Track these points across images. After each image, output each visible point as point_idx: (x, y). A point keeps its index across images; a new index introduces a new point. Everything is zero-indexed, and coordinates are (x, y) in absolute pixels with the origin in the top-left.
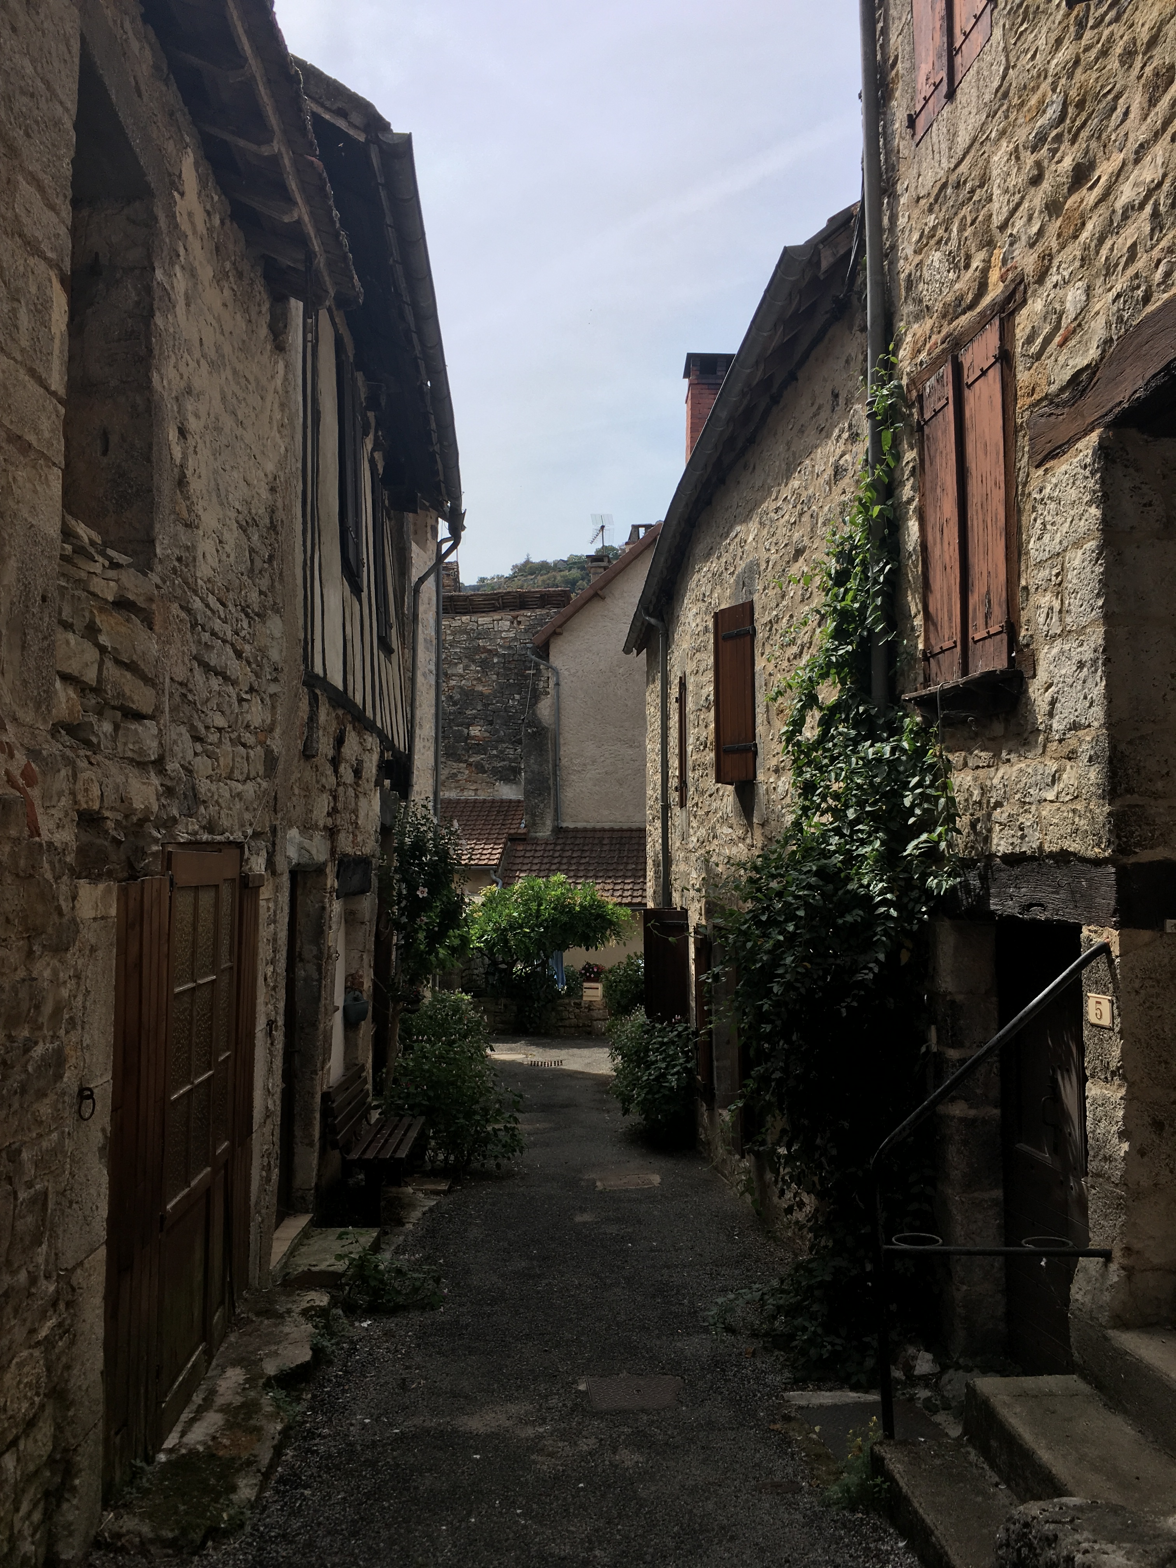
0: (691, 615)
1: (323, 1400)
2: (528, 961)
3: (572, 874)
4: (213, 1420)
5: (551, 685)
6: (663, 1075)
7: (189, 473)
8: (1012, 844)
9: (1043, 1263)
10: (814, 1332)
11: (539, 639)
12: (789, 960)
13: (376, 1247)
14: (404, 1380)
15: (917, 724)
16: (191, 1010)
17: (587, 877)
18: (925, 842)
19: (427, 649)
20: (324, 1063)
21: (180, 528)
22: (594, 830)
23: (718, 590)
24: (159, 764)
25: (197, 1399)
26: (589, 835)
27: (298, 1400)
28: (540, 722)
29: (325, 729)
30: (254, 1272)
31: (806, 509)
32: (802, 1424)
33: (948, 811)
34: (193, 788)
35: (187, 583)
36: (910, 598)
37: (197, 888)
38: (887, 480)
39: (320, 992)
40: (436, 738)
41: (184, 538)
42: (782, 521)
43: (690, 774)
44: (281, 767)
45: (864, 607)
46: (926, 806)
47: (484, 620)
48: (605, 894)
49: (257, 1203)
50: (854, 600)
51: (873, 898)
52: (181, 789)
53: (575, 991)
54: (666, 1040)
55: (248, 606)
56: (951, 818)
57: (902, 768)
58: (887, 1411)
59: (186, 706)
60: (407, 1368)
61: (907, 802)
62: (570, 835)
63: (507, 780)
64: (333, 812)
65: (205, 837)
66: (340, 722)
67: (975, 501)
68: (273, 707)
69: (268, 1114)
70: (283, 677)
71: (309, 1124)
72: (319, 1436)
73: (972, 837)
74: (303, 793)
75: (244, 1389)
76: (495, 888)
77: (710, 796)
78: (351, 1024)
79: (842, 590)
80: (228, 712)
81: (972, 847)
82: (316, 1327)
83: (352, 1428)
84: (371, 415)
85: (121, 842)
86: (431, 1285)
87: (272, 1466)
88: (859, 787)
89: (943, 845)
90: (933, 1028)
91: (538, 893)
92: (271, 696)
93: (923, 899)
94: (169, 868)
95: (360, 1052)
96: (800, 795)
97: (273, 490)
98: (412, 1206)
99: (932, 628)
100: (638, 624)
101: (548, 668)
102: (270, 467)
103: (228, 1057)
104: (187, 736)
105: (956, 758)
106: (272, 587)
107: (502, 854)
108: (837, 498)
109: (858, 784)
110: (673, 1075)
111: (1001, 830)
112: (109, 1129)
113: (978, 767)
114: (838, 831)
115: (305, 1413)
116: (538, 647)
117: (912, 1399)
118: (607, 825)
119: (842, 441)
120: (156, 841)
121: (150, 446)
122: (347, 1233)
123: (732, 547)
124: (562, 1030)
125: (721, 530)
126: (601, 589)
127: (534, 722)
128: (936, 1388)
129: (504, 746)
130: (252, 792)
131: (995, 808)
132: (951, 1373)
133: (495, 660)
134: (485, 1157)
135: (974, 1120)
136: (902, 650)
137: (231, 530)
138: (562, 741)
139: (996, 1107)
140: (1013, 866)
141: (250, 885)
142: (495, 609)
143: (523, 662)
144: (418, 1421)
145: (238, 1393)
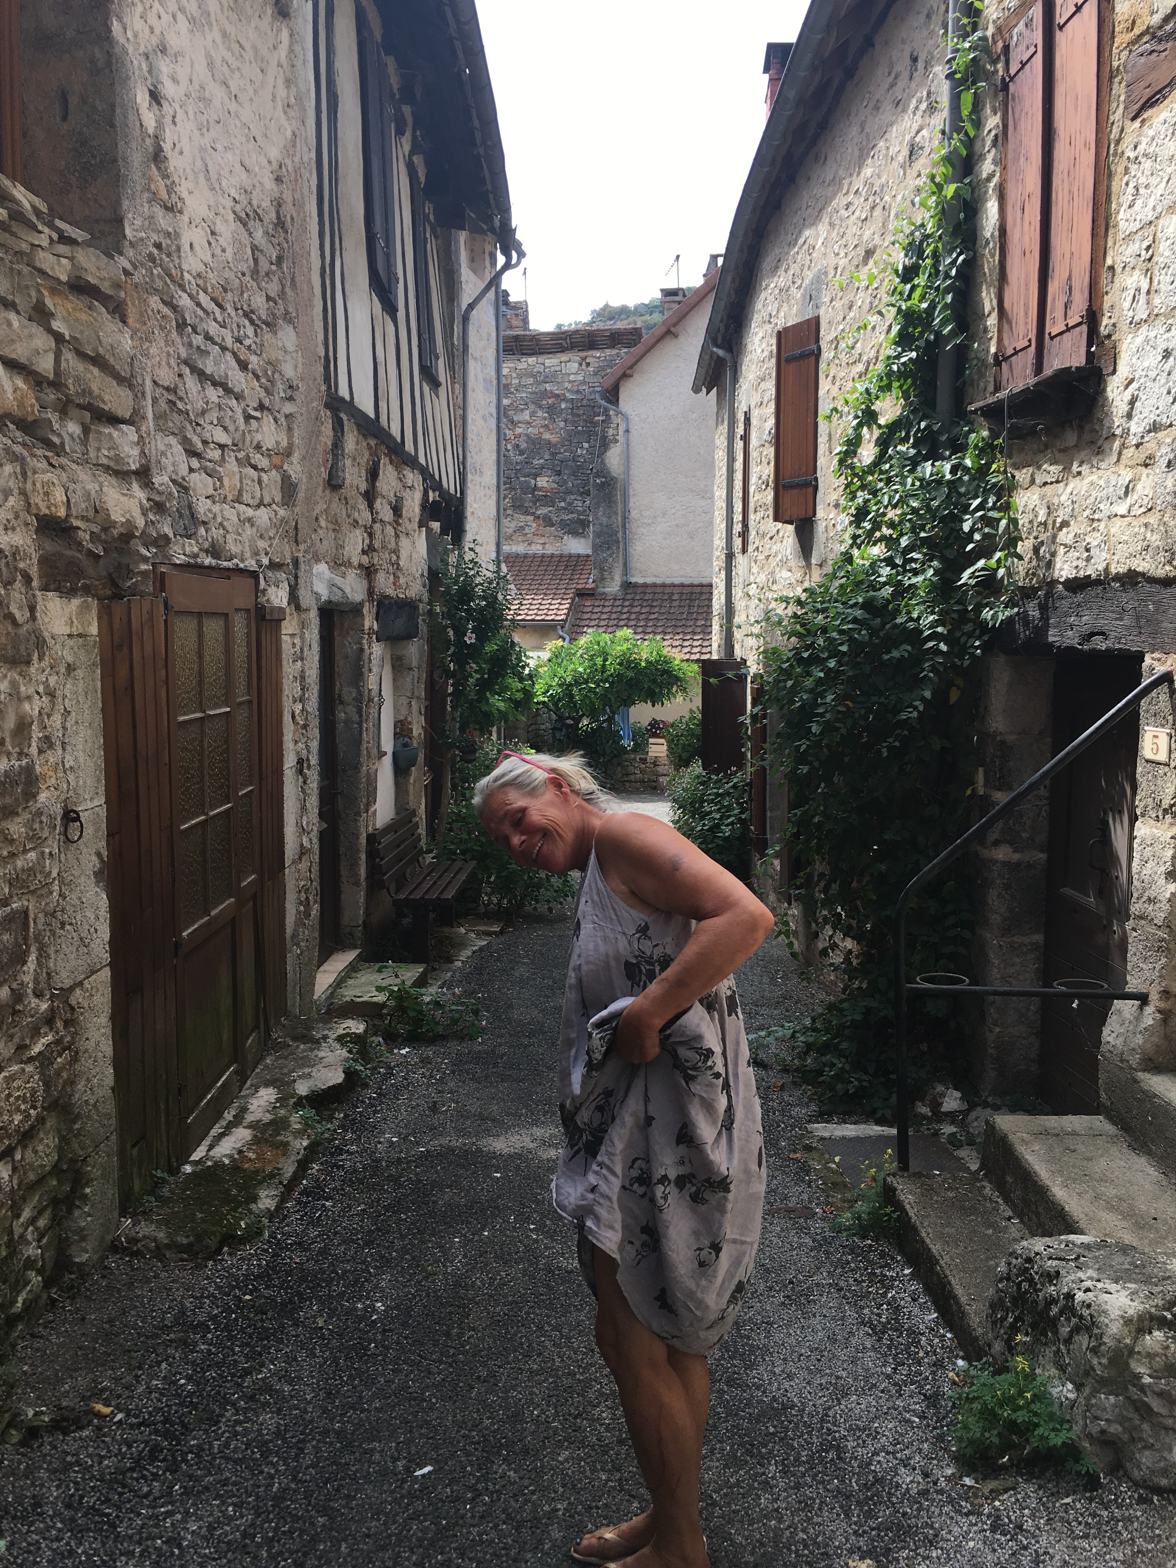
0: (757, 340)
1: (354, 1120)
2: (593, 714)
3: (640, 630)
4: (242, 1135)
5: (621, 432)
6: (717, 826)
7: (167, 146)
8: (1077, 567)
9: (1074, 1005)
10: (842, 1068)
11: (609, 382)
12: (830, 698)
13: (421, 982)
14: (435, 1103)
15: (983, 439)
16: (202, 741)
17: (655, 633)
18: (983, 569)
19: (487, 390)
20: (368, 805)
21: (159, 212)
22: (664, 585)
23: (785, 308)
24: (143, 475)
25: (228, 1116)
26: (659, 590)
27: (330, 1119)
28: (609, 472)
29: (354, 459)
30: (294, 1001)
31: (878, 201)
32: (823, 1154)
33: (1010, 534)
34: (190, 507)
35: (170, 275)
36: (984, 294)
37: (200, 614)
38: (964, 153)
39: (361, 734)
40: (498, 487)
41: (163, 221)
42: (853, 218)
43: (752, 516)
44: (301, 495)
45: (932, 306)
46: (987, 530)
47: (551, 361)
48: (674, 650)
49: (293, 936)
50: (922, 298)
51: (922, 632)
52: (173, 505)
53: (640, 746)
54: (721, 791)
55: (252, 312)
56: (1012, 541)
57: (963, 490)
58: (902, 1145)
59: (175, 415)
60: (440, 1092)
61: (966, 526)
62: (639, 590)
63: (575, 533)
64: (369, 550)
65: (208, 561)
66: (374, 453)
67: (1061, 168)
68: (290, 429)
69: (303, 852)
70: (299, 397)
71: (354, 865)
72: (347, 1151)
73: (1034, 563)
74: (330, 526)
75: (275, 1108)
76: (560, 643)
77: (771, 538)
78: (401, 770)
79: (909, 286)
80: (231, 428)
81: (1034, 574)
82: (350, 1052)
83: (379, 1146)
84: (407, 110)
85: (99, 556)
86: (470, 1018)
87: (296, 1178)
88: (914, 511)
89: (1001, 572)
90: (981, 770)
91: (604, 648)
92: (286, 416)
93: (978, 632)
94: (163, 590)
95: (411, 797)
96: (851, 523)
97: (279, 180)
98: (463, 945)
99: (1006, 326)
100: (707, 357)
101: (618, 413)
102: (274, 153)
103: (251, 791)
104: (178, 449)
105: (1022, 476)
106: (282, 294)
107: (569, 609)
108: (912, 182)
109: (913, 508)
110: (727, 825)
111: (1066, 553)
112: (105, 854)
113: (1045, 484)
114: (889, 561)
115: (335, 1130)
116: (607, 391)
117: (936, 1134)
118: (677, 581)
119: (919, 113)
120: (145, 560)
121: (113, 107)
122: (386, 967)
123: (800, 256)
124: (628, 785)
125: (789, 238)
126: (675, 325)
127: (602, 471)
128: (963, 1124)
129: (573, 497)
130: (266, 518)
131: (1060, 529)
132: (978, 1111)
133: (563, 406)
134: (537, 901)
135: (1018, 864)
136: (973, 355)
137: (226, 221)
138: (631, 492)
139: (1042, 851)
140: (1075, 593)
141: (268, 617)
142: (563, 350)
143: (592, 406)
144: (444, 1141)
145: (268, 1111)
